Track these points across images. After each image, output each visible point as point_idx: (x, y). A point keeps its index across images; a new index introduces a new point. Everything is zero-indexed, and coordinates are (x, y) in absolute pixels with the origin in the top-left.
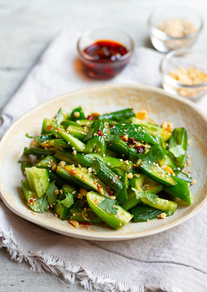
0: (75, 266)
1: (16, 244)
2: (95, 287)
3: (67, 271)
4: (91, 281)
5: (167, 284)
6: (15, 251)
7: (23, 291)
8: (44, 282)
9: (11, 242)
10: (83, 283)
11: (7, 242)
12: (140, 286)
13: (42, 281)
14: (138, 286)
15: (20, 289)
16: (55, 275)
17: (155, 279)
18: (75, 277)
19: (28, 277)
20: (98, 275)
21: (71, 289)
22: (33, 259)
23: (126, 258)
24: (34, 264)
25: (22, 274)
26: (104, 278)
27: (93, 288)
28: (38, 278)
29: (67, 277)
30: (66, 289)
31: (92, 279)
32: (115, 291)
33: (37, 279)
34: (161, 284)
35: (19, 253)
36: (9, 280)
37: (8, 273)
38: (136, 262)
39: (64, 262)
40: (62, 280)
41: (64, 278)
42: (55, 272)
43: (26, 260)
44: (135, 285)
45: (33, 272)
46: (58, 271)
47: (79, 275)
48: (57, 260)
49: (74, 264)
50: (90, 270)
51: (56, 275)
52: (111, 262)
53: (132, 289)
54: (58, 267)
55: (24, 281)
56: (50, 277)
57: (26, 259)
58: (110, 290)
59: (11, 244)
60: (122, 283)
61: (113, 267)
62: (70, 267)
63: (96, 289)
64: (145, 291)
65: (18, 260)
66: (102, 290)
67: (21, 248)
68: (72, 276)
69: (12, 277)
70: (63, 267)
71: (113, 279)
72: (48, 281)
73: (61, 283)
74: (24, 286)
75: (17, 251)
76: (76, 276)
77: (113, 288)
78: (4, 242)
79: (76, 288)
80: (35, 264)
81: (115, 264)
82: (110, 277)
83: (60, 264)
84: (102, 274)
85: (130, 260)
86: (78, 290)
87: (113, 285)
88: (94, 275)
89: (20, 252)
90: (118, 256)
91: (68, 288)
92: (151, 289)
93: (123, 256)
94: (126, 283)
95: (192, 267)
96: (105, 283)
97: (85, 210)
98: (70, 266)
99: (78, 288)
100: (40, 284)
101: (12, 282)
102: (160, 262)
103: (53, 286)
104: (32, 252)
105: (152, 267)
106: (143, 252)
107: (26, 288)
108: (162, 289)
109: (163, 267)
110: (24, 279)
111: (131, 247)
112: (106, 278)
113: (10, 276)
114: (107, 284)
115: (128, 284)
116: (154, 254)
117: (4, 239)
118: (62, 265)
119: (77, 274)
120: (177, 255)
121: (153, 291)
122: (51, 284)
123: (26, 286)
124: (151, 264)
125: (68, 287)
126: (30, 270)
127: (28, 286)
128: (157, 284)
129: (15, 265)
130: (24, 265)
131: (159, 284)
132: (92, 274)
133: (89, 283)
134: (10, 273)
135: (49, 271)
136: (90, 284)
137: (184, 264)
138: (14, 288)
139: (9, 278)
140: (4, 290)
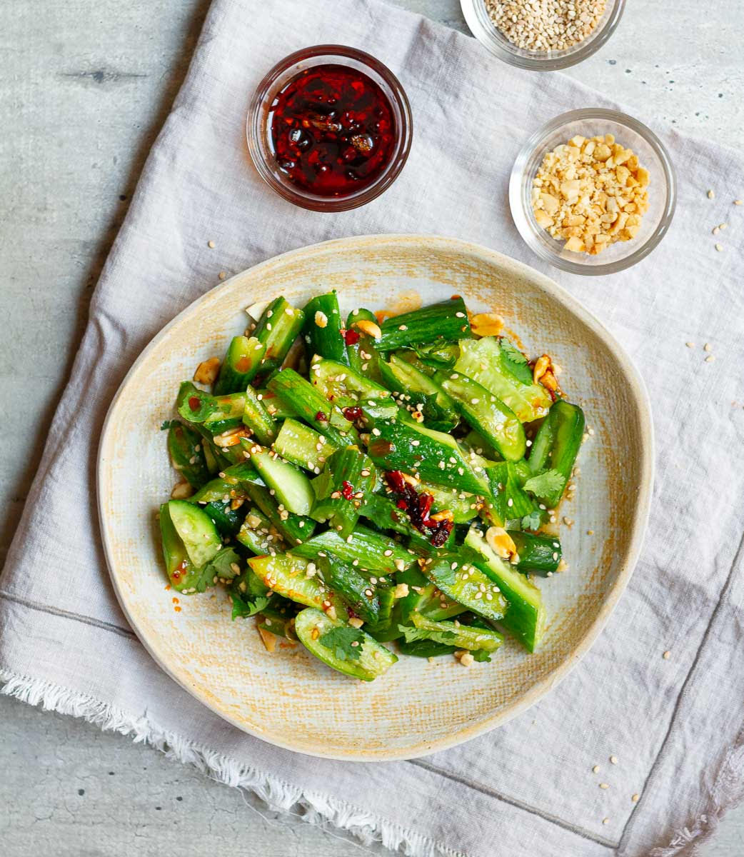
7: (183, 823)
8: (226, 803)
12: (427, 841)
13: (221, 800)
14: (423, 838)
15: (176, 819)
19: (190, 788)
25: (177, 781)
26: (352, 814)
28: (213, 793)
33: (209, 794)
36: (150, 794)
37: (147, 776)
44: (416, 835)
49: (289, 785)
53: (408, 843)
55: (183, 799)
60: (389, 827)
61: (372, 785)
69: (158, 787)
70: (264, 789)
71: (370, 816)
74: (184, 810)
81: (376, 775)
82: (364, 812)
88: (331, 807)
91: (276, 818)
94: (397, 827)
100: (216, 808)
101: (158, 800)
102: (473, 786)
105: (454, 795)
107: (187, 816)
109: (478, 805)
110: (182, 793)
112: (356, 814)
113: (152, 784)
115: (402, 830)
122: (240, 807)
123: (189, 811)
127: (192, 810)
134: (151, 778)
138: (164, 816)
139: (151, 788)
140: (143, 821)
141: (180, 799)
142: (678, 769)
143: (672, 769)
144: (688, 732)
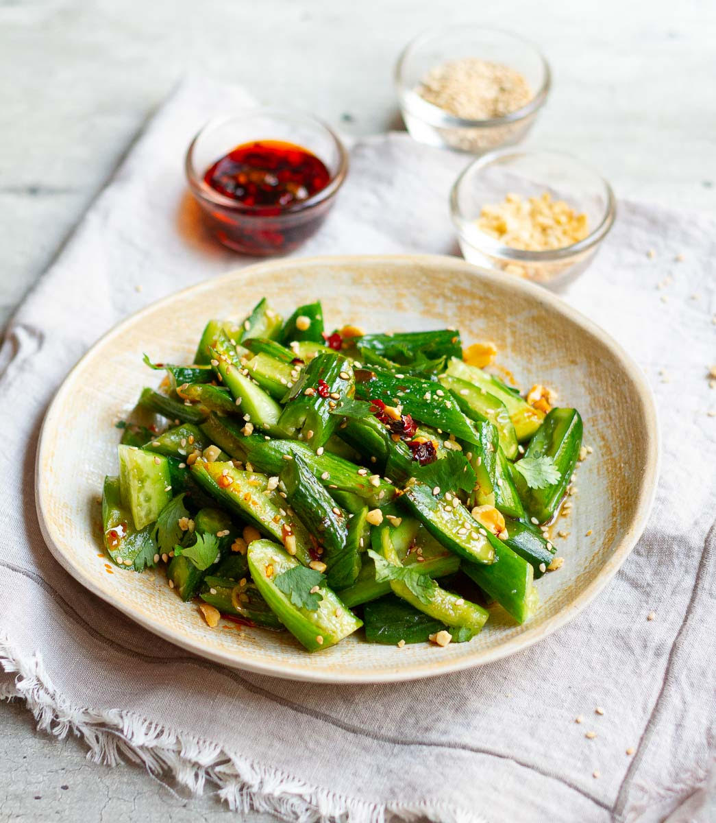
0: (205, 747)
1: (51, 691)
2: (256, 804)
3: (186, 762)
4: (248, 788)
5: (444, 805)
6: (47, 709)
7: (67, 813)
8: (122, 792)
9: (38, 686)
10: (227, 794)
11: (27, 687)
12: (375, 807)
13: (117, 789)
14: (369, 805)
15: (58, 808)
16: (153, 772)
17: (414, 789)
18: (206, 780)
19: (79, 777)
20: (267, 774)
21: (192, 811)
22: (97, 730)
23: (342, 728)
24: (98, 742)
25: (63, 769)
26: (282, 781)
27: (252, 806)
28: (107, 781)
29: (185, 777)
30: (178, 810)
31: (251, 782)
32: (309, 816)
33: (103, 783)
34: (428, 803)
35: (59, 713)
36: (29, 783)
37: (26, 764)
38: (368, 741)
39: (177, 738)
40: (169, 786)
41: (177, 780)
42: (152, 764)
43: (76, 732)
44: (361, 804)
45: (95, 764)
46: (160, 762)
47: (215, 774)
48: (158, 734)
49: (204, 742)
50: (246, 759)
51: (156, 772)
52: (301, 738)
53: (352, 813)
54: (161, 751)
55: (69, 787)
56: (138, 780)
57: (78, 729)
58: (294, 813)
59: (38, 691)
60: (327, 796)
61: (307, 754)
62: (192, 750)
63: (258, 811)
64: (385, 820)
65: (56, 734)
66: (276, 813)
67: (64, 701)
68: (196, 776)
69: (39, 775)
70: (173, 751)
71: (305, 784)
72: (133, 788)
73: (168, 794)
74: (69, 799)
75: (54, 710)
76: (208, 777)
77: (304, 808)
78: (19, 685)
79: (206, 809)
80: (100, 742)
81: (311, 745)
82: (296, 780)
83: (166, 743)
84: (276, 770)
85: (352, 735)
86: (211, 812)
87: (306, 801)
88: (256, 773)
89: (62, 711)
90: (320, 723)
91: (185, 806)
92: (402, 816)
93: (333, 723)
94: (337, 796)
95: (512, 758)
96: (283, 795)
97: (241, 585)
98: (193, 746)
99: (211, 808)
100: (110, 797)
101: (38, 789)
102: (430, 744)
103: (145, 801)
104: (94, 713)
105: (408, 758)
106: (386, 715)
107: (73, 805)
108: (431, 817)
109: (439, 758)
110: (69, 782)
111: (357, 701)
112: (287, 782)
113: (32, 773)
114: (289, 797)
115: (343, 799)
116: (417, 722)
117: (21, 679)
118: (171, 747)
119: (210, 770)
120: (475, 728)
121: (407, 820)
122: (139, 796)
123: (75, 800)
124: (406, 747)
125: (183, 804)
126: (85, 757)
127: (80, 799)
128: (420, 804)
129: (47, 745)
130: (71, 745)
131: (425, 803)
132: (249, 768)
133: (242, 795)
134: (31, 767)
135: (138, 761)
136: (245, 797)
137: (493, 751)
138: (44, 806)
139: (29, 778)
140: (16, 811)
141: (65, 788)
142: (679, 726)
143: (671, 728)
144: (685, 686)
